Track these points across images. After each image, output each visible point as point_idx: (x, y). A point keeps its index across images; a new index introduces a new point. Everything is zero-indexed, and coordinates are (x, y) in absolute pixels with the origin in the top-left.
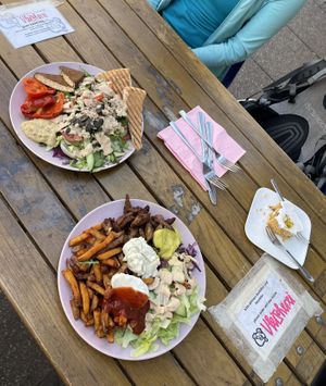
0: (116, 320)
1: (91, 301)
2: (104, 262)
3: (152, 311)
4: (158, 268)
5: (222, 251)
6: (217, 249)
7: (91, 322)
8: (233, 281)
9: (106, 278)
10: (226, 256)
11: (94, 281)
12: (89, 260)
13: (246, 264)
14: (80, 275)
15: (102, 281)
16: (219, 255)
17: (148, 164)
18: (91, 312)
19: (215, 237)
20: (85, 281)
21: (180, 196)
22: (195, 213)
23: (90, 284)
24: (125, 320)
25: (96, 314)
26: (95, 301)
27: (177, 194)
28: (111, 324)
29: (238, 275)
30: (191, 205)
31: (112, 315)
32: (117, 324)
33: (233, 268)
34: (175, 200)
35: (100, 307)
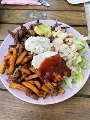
0: (55, 81)
1: (35, 85)
2: (23, 63)
3: (67, 60)
4: (51, 42)
5: (69, 17)
6: (67, 18)
7: (45, 93)
8: (84, 22)
9: (31, 69)
10: (72, 18)
11: (28, 76)
12: (15, 70)
13: (82, 13)
14: (19, 80)
15: (31, 72)
16: (69, 19)
17: (8, 17)
18: (40, 90)
19: (61, 16)
20: (24, 80)
21: (33, 15)
22: (45, 15)
23: (27, 79)
24: (60, 76)
25: (43, 88)
26: (37, 83)
27: (31, 16)
28: (55, 85)
29: (84, 19)
30: (41, 14)
31: (51, 81)
32: (58, 82)
33: (79, 19)
34: (32, 18)
35: (42, 83)
